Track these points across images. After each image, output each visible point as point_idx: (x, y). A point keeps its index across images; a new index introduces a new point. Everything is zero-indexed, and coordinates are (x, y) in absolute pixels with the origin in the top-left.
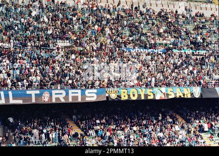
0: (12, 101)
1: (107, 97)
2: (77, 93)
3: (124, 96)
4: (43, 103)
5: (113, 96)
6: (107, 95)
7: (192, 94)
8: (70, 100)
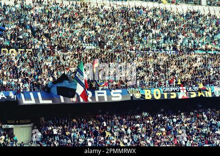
0: (42, 102)
1: (132, 97)
2: (103, 93)
3: (148, 96)
4: (72, 103)
5: (138, 96)
6: (131, 95)
7: (213, 93)
8: (97, 100)
